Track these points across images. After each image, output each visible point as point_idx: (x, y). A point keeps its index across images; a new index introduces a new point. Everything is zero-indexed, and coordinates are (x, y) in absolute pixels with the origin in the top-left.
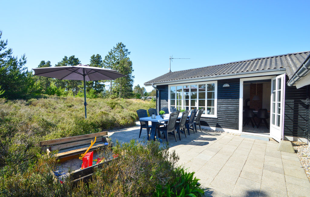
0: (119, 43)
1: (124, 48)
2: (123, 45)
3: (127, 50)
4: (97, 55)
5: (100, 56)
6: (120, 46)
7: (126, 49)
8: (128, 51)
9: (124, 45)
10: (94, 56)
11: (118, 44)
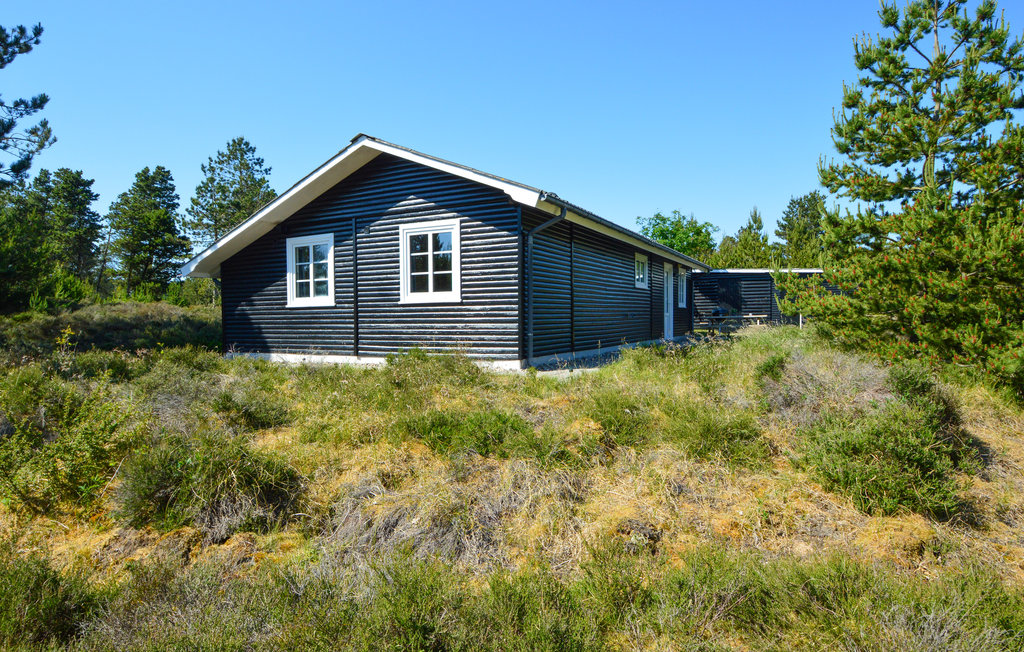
0: (234, 141)
1: (250, 154)
2: (247, 144)
3: (260, 162)
4: (158, 168)
5: (168, 172)
6: (239, 149)
7: (256, 157)
8: (265, 166)
9: (252, 145)
10: (146, 170)
11: (231, 143)
